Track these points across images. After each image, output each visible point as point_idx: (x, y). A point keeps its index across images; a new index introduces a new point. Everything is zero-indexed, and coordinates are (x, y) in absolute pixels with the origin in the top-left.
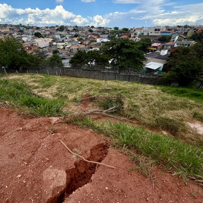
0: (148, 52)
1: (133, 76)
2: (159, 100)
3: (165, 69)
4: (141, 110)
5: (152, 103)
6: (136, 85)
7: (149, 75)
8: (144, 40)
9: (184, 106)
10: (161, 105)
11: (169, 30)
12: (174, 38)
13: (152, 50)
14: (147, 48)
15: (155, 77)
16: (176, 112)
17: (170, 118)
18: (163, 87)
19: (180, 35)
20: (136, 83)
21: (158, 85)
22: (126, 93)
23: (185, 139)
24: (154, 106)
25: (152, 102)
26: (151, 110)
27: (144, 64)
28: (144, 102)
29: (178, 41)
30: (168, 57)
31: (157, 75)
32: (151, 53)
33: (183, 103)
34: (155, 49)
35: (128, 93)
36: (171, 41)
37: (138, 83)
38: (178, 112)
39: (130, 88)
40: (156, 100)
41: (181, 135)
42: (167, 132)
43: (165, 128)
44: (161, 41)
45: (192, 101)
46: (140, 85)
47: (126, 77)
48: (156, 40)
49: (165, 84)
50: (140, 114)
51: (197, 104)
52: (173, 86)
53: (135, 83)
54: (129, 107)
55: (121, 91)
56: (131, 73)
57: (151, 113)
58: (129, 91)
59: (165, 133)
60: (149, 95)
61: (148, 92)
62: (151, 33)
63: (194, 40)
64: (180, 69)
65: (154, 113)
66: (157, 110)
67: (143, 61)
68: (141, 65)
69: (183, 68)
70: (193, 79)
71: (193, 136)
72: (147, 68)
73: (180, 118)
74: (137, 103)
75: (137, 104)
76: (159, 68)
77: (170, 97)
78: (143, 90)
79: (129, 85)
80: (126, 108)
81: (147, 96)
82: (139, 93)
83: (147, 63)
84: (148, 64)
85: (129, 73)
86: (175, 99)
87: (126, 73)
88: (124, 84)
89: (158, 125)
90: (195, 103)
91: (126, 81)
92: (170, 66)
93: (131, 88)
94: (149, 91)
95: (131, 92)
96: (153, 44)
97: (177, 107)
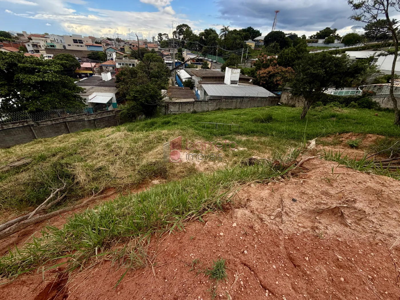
0: (81, 77)
1: (73, 123)
2: (130, 145)
3: (120, 100)
4: (112, 170)
5: (123, 153)
6: (85, 135)
7: (100, 113)
8: (61, 57)
9: (160, 140)
10: (136, 149)
11: (96, 43)
12: (110, 55)
13: (87, 74)
14: (74, 71)
15: (111, 114)
16: (156, 150)
17: (153, 161)
18: (128, 126)
19: (117, 51)
20: (85, 131)
21: (121, 124)
22: (72, 155)
23: (177, 175)
24: (127, 156)
25: (122, 151)
26: (126, 162)
27: (84, 97)
28: (111, 157)
29: (119, 60)
30: (115, 82)
31: (113, 111)
32: (86, 78)
33: (158, 136)
34: (91, 72)
35: (75, 153)
36: (109, 60)
37: (89, 131)
38: (157, 149)
39: (74, 145)
40: (126, 146)
41: (171, 174)
42: (158, 179)
43: (153, 176)
44: (93, 59)
45: (165, 131)
46: (93, 132)
47: (58, 127)
48: (84, 57)
49: (129, 119)
50: (113, 177)
51: (171, 132)
52: (141, 120)
53: (83, 133)
54: (89, 175)
55: (58, 156)
56: (64, 118)
57: (128, 167)
58: (75, 150)
59: (156, 182)
60: (113, 143)
61: (109, 139)
62: (69, 45)
63: (136, 59)
64: (137, 97)
65: (133, 165)
66: (133, 159)
67: (77, 93)
68: (78, 100)
69: (140, 95)
70: (156, 106)
71: (181, 168)
72: (93, 103)
73: (162, 156)
74: (100, 163)
75: (100, 165)
76: (111, 100)
77: (141, 135)
78: (100, 140)
79: (73, 139)
80: (85, 180)
81: (111, 146)
82: (95, 147)
83: (88, 96)
84: (90, 97)
85: (60, 119)
86: (148, 136)
87: (53, 120)
88: (60, 141)
89: (144, 177)
90: (169, 132)
91: (61, 134)
92: (124, 95)
93: (78, 144)
94: (111, 137)
95: (80, 151)
96: (82, 64)
97: (154, 144)
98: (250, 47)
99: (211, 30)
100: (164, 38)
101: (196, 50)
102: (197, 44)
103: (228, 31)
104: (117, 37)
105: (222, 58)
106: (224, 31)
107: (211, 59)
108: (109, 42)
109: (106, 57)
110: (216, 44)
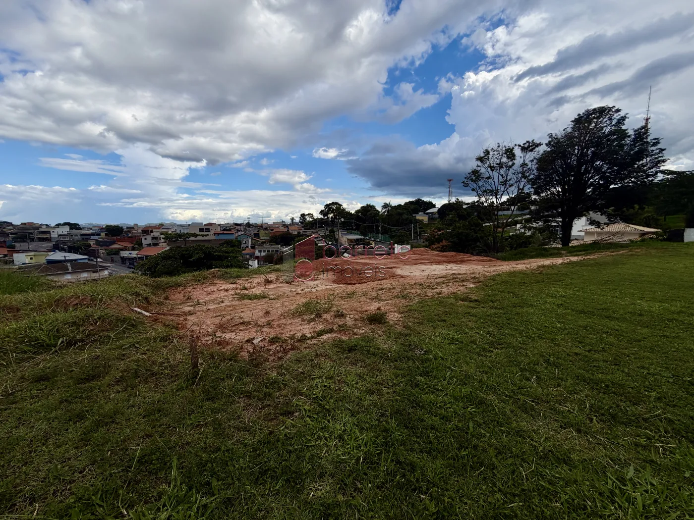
98: (422, 221)
99: (368, 206)
100: (308, 219)
101: (352, 229)
102: (352, 223)
103: (390, 206)
104: (247, 222)
105: (388, 236)
106: (386, 208)
107: (373, 237)
108: (238, 228)
109: (240, 245)
110: (378, 221)
